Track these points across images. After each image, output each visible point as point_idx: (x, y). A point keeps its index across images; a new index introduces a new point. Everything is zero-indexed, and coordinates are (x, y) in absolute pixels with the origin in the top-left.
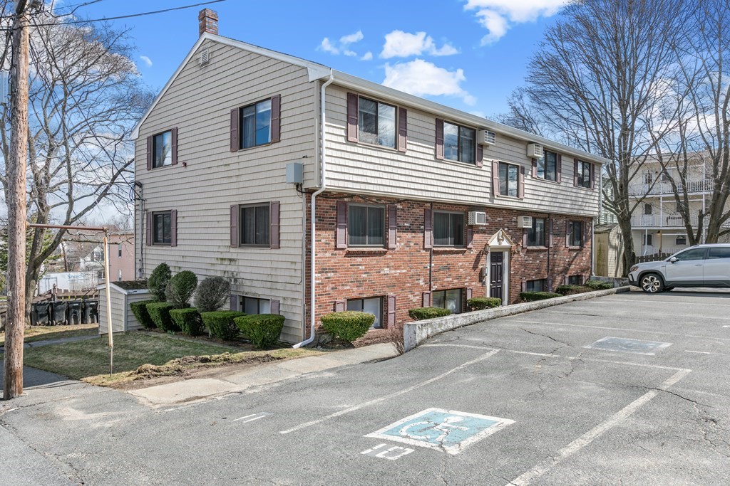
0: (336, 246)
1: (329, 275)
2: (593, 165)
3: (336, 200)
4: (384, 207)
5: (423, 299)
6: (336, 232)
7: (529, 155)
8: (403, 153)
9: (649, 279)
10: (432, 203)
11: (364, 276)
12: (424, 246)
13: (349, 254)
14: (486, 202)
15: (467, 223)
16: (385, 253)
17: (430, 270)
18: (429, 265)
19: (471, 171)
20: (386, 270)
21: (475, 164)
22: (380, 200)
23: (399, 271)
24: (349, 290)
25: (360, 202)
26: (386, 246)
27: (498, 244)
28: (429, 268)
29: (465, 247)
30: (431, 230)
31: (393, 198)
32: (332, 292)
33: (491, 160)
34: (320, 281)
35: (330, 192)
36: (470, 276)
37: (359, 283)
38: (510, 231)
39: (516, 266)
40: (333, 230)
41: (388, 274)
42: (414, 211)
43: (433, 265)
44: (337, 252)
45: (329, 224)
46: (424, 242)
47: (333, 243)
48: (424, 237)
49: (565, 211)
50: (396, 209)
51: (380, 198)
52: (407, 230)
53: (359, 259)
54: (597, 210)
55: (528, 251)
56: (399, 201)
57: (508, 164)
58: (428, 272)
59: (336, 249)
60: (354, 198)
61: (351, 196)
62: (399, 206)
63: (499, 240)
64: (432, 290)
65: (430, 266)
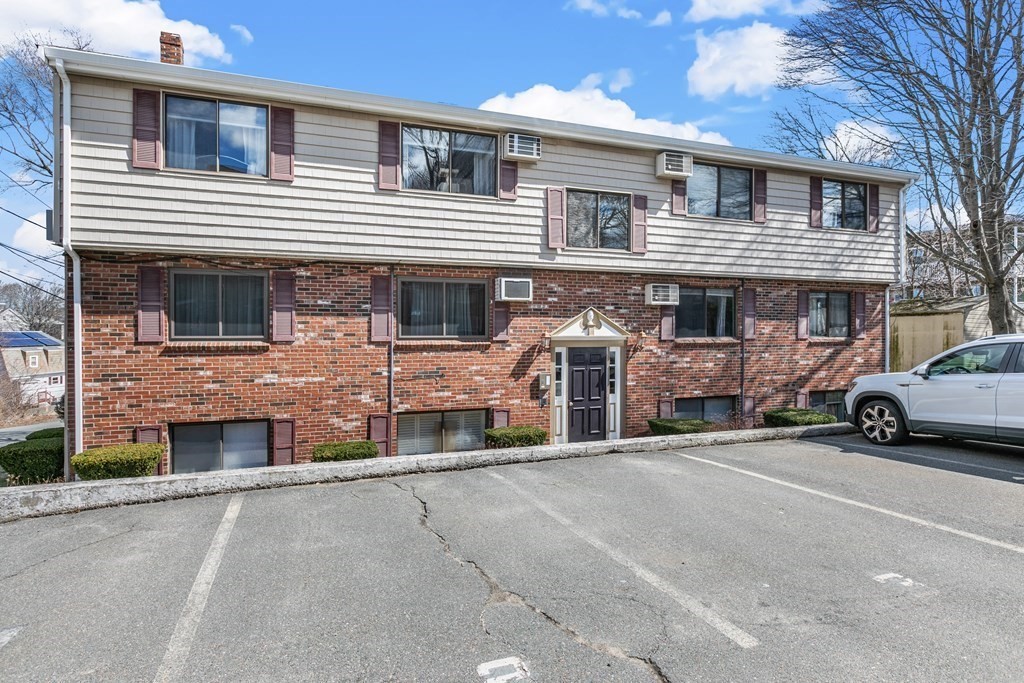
0: (137, 339)
1: (121, 384)
2: (877, 187)
3: (136, 266)
4: (264, 274)
5: (369, 427)
6: (136, 317)
7: (659, 174)
8: (287, 183)
9: (875, 413)
10: (392, 266)
11: (211, 386)
12: (369, 338)
13: (169, 352)
14: (535, 261)
15: (493, 297)
16: (265, 350)
17: (389, 377)
18: (386, 369)
19: (489, 208)
20: (270, 378)
21: (496, 196)
22: (253, 263)
23: (303, 379)
24: (173, 408)
25: (199, 267)
26: (269, 339)
27: (583, 335)
28: (385, 374)
29: (489, 339)
30: (387, 312)
31: (287, 260)
32: (128, 411)
33: (545, 187)
34: (99, 394)
35: (122, 253)
36: (506, 388)
37: (198, 399)
38: (622, 311)
39: (642, 373)
40: (128, 313)
41: (274, 384)
42: (343, 279)
43: (395, 369)
44: (141, 348)
45: (120, 303)
46: (370, 331)
47: (131, 334)
48: (370, 322)
49: (790, 273)
50: (292, 278)
51: (252, 260)
52: (324, 311)
53: (198, 360)
54: (893, 270)
55: (677, 346)
56: (300, 264)
57: (596, 193)
58: (386, 381)
59: (137, 343)
60: (182, 261)
61: (176, 257)
62: (302, 272)
63: (586, 326)
64: (394, 411)
65: (390, 372)
